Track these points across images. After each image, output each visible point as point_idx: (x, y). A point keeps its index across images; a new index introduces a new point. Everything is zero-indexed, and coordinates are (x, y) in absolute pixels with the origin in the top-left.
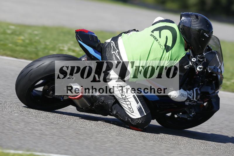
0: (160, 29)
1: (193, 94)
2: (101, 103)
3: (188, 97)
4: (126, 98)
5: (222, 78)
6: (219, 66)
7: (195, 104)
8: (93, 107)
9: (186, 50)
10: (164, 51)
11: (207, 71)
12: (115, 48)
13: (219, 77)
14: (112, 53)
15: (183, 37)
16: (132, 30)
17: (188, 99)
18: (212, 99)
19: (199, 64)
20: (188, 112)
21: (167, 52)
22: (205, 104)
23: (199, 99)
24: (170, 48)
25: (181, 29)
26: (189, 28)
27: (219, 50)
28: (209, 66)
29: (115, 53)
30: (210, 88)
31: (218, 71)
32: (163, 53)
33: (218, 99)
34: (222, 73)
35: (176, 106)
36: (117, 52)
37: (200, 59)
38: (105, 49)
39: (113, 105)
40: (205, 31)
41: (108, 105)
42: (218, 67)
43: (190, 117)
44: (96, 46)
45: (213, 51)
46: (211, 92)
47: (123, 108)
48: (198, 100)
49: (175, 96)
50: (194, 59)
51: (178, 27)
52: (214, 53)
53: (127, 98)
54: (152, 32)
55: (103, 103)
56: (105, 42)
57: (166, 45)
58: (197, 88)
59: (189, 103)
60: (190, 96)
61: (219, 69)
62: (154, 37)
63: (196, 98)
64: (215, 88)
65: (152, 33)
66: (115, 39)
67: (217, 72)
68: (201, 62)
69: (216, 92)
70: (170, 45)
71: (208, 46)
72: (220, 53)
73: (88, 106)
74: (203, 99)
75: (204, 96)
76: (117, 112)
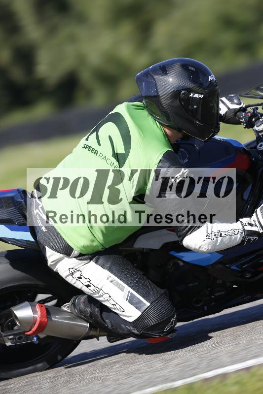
62: (89, 148)
65: (86, 142)
76: (111, 322)
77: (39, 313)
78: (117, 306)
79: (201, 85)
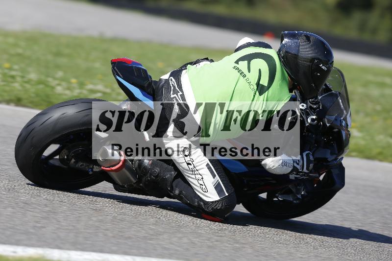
0: (249, 58)
1: (302, 162)
2: (154, 176)
3: (294, 166)
4: (195, 169)
5: (348, 135)
6: (344, 116)
7: (305, 177)
8: (141, 185)
9: (291, 91)
10: (255, 93)
11: (324, 124)
12: (177, 88)
13: (344, 133)
14: (172, 96)
15: (287, 72)
16: (202, 59)
17: (295, 169)
18: (332, 170)
19: (311, 113)
20: (294, 190)
21: (260, 94)
22: (321, 178)
23: (311, 170)
24: (266, 88)
25: (283, 57)
26: (296, 56)
27: (343, 91)
28: (327, 117)
29: (176, 96)
30: (329, 151)
31: (341, 125)
32: (254, 96)
33: (342, 169)
34: (347, 128)
35: (274, 182)
36: (179, 96)
37: (312, 106)
38: (161, 91)
39: (174, 180)
40: (320, 61)
41: (166, 180)
42: (342, 118)
43: (298, 199)
44: (146, 85)
45: (333, 92)
46: (330, 158)
47: (190, 185)
48: (311, 172)
49: (273, 167)
50: (303, 106)
51: (278, 55)
52: (335, 96)
53: (197, 168)
54: (237, 62)
55: (157, 177)
56: (161, 79)
57: (258, 84)
58: (307, 152)
59: (296, 176)
60: (298, 164)
61: (344, 122)
62: (239, 71)
63: (307, 169)
64: (337, 152)
65: (236, 65)
66: (177, 74)
67: (339, 125)
68: (315, 109)
69: (340, 158)
70: (266, 84)
71: (326, 85)
72: (345, 95)
73: (132, 182)
74: (317, 170)
75: (320, 164)
78: (204, 186)
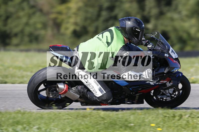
4: (90, 84)
43: (169, 96)
47: (92, 92)
62: (99, 38)
76: (90, 96)
77: (66, 87)
78: (95, 91)
79: (140, 27)
